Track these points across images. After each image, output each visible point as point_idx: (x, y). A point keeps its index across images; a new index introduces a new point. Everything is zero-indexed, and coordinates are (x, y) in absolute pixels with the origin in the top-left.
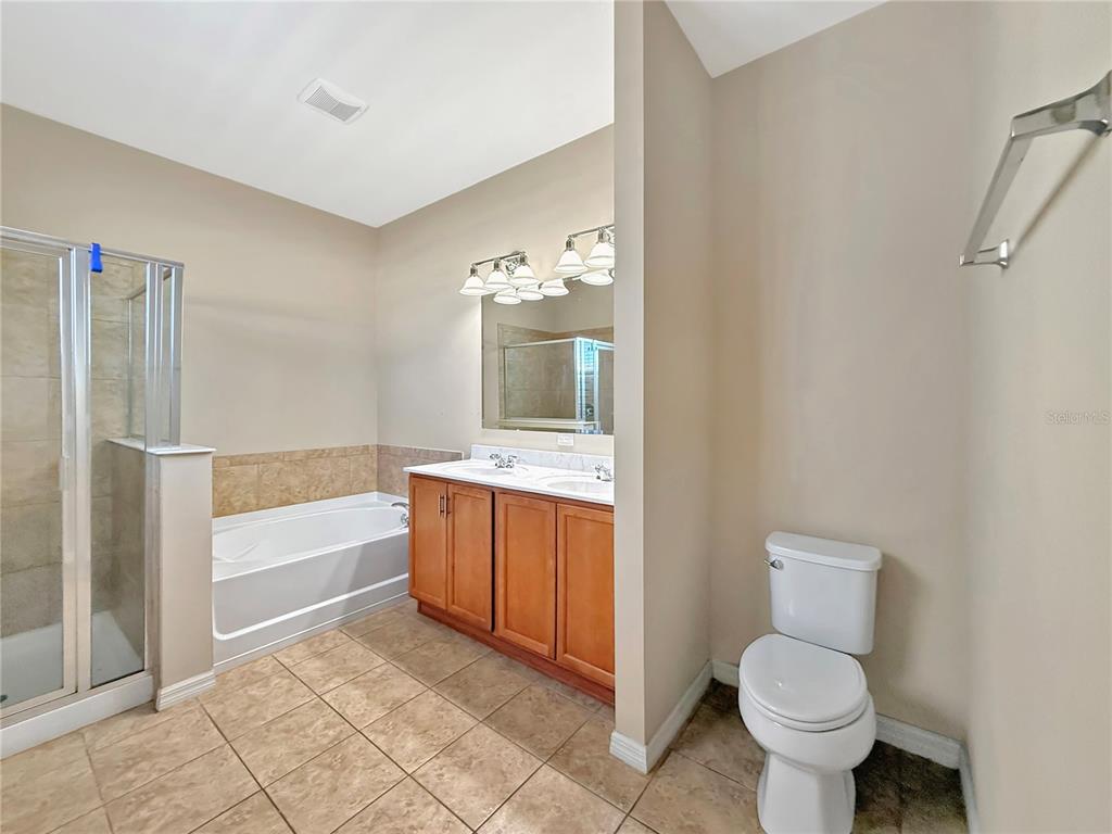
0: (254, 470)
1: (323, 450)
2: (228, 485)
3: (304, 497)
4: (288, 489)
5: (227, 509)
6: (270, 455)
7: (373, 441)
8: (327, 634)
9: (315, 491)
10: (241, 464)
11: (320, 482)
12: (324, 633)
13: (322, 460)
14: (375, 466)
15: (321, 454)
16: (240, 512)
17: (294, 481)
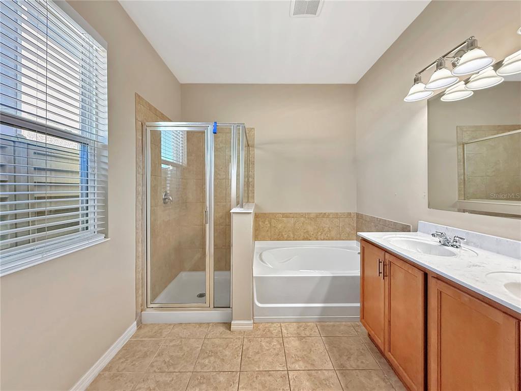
0: (292, 221)
1: (325, 213)
2: (282, 226)
3: (315, 238)
4: (307, 232)
5: (281, 237)
6: (299, 214)
7: (354, 210)
8: (310, 324)
9: (321, 235)
10: (287, 217)
11: (324, 231)
12: (308, 322)
13: (325, 219)
14: (355, 225)
15: (324, 215)
16: (286, 240)
17: (310, 228)
